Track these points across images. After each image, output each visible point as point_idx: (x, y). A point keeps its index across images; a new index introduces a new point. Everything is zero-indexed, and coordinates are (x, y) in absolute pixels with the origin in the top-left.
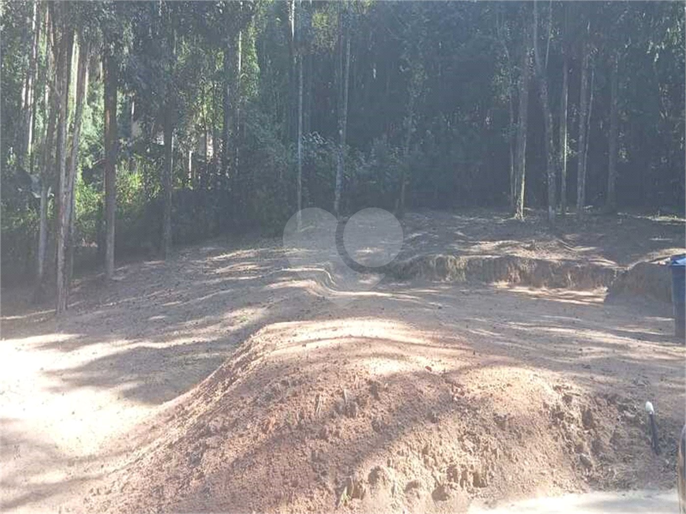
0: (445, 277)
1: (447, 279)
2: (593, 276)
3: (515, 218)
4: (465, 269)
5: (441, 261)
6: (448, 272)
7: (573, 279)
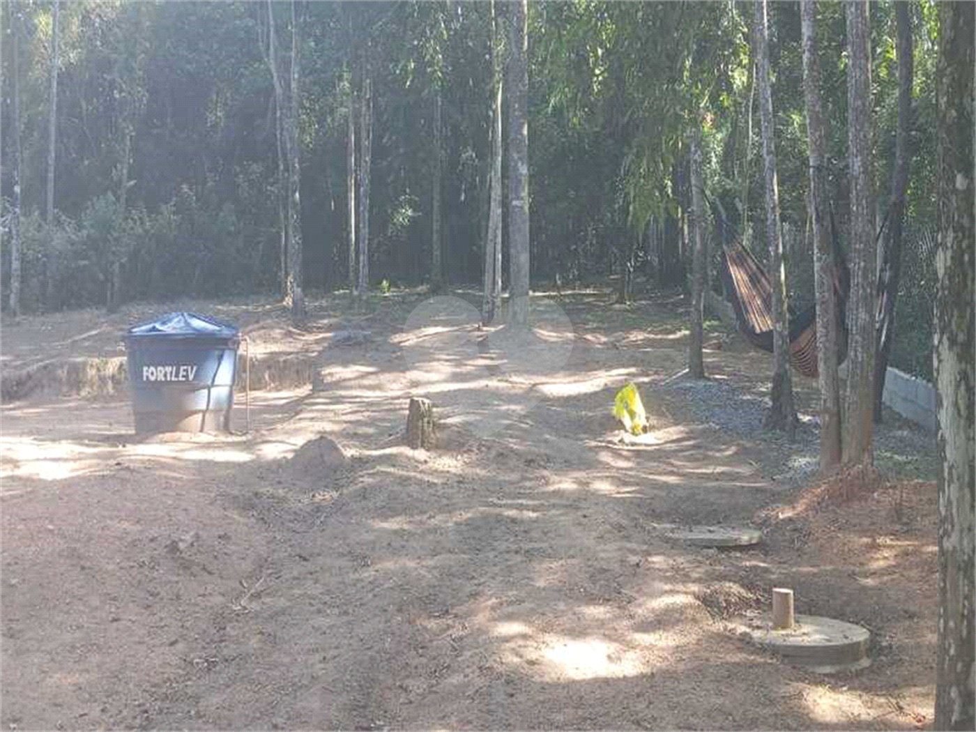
0: (79, 390)
1: (83, 393)
2: (297, 372)
3: (285, 303)
4: (113, 377)
5: (76, 370)
6: (85, 383)
7: (272, 378)
